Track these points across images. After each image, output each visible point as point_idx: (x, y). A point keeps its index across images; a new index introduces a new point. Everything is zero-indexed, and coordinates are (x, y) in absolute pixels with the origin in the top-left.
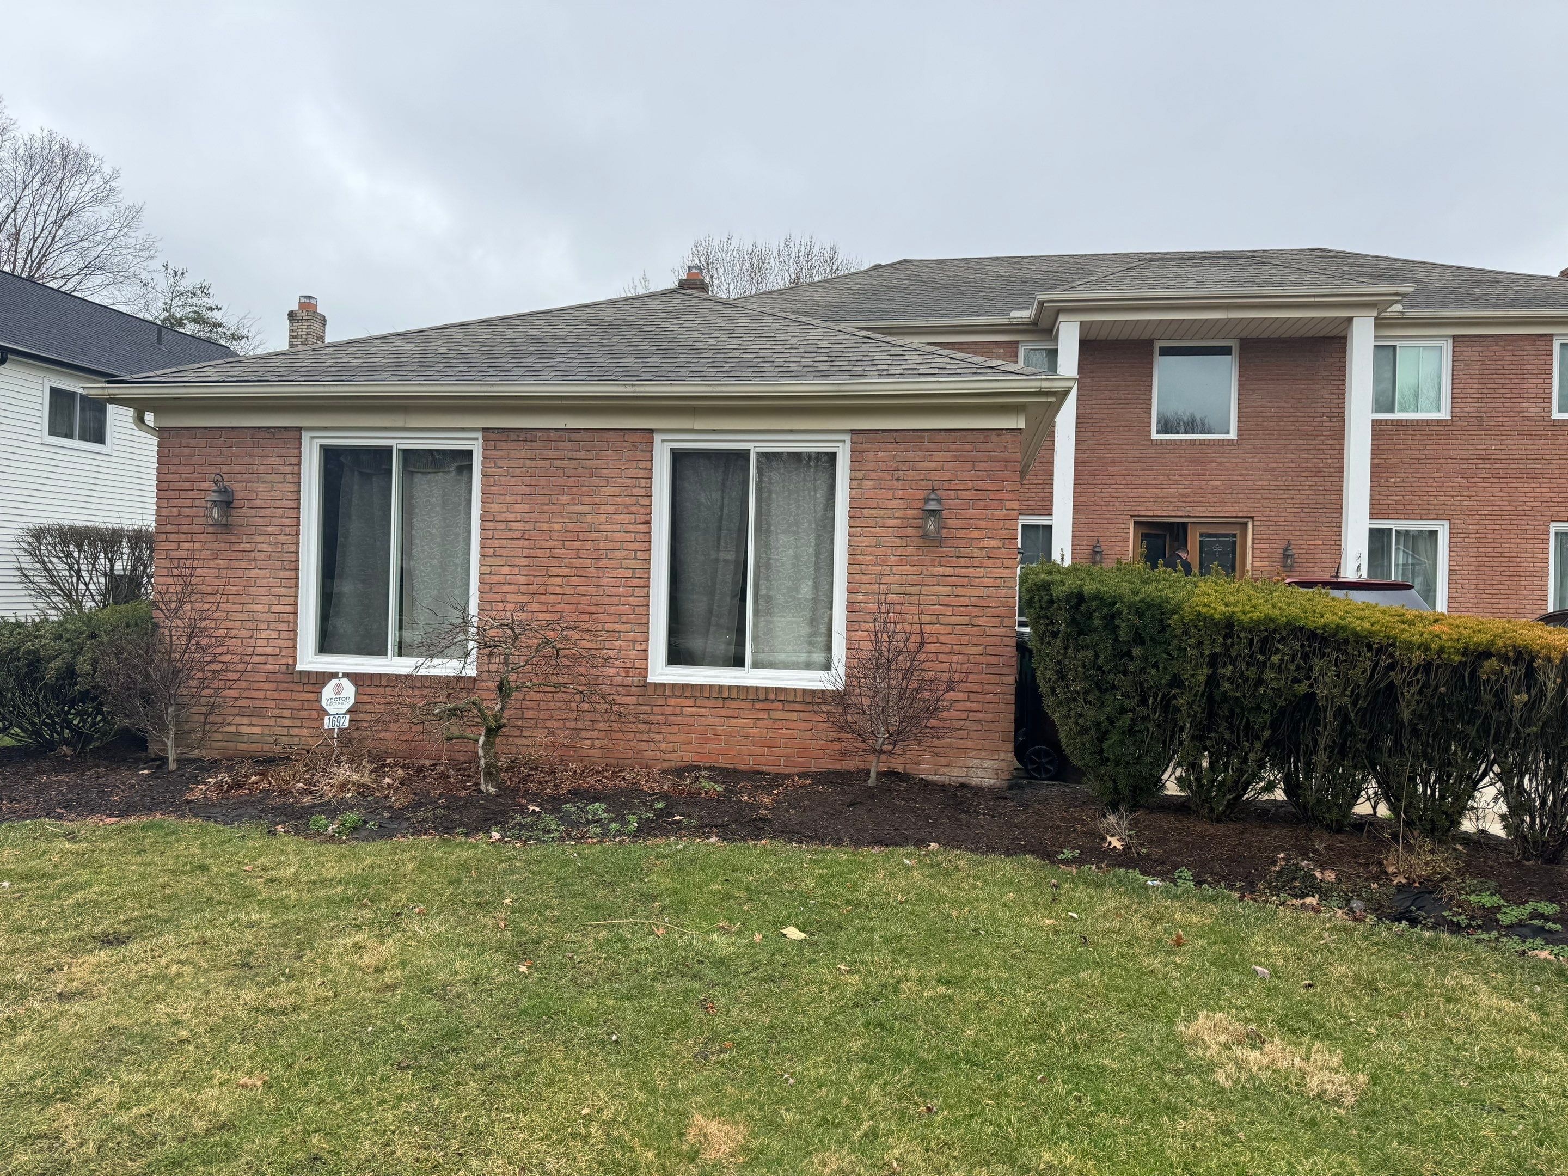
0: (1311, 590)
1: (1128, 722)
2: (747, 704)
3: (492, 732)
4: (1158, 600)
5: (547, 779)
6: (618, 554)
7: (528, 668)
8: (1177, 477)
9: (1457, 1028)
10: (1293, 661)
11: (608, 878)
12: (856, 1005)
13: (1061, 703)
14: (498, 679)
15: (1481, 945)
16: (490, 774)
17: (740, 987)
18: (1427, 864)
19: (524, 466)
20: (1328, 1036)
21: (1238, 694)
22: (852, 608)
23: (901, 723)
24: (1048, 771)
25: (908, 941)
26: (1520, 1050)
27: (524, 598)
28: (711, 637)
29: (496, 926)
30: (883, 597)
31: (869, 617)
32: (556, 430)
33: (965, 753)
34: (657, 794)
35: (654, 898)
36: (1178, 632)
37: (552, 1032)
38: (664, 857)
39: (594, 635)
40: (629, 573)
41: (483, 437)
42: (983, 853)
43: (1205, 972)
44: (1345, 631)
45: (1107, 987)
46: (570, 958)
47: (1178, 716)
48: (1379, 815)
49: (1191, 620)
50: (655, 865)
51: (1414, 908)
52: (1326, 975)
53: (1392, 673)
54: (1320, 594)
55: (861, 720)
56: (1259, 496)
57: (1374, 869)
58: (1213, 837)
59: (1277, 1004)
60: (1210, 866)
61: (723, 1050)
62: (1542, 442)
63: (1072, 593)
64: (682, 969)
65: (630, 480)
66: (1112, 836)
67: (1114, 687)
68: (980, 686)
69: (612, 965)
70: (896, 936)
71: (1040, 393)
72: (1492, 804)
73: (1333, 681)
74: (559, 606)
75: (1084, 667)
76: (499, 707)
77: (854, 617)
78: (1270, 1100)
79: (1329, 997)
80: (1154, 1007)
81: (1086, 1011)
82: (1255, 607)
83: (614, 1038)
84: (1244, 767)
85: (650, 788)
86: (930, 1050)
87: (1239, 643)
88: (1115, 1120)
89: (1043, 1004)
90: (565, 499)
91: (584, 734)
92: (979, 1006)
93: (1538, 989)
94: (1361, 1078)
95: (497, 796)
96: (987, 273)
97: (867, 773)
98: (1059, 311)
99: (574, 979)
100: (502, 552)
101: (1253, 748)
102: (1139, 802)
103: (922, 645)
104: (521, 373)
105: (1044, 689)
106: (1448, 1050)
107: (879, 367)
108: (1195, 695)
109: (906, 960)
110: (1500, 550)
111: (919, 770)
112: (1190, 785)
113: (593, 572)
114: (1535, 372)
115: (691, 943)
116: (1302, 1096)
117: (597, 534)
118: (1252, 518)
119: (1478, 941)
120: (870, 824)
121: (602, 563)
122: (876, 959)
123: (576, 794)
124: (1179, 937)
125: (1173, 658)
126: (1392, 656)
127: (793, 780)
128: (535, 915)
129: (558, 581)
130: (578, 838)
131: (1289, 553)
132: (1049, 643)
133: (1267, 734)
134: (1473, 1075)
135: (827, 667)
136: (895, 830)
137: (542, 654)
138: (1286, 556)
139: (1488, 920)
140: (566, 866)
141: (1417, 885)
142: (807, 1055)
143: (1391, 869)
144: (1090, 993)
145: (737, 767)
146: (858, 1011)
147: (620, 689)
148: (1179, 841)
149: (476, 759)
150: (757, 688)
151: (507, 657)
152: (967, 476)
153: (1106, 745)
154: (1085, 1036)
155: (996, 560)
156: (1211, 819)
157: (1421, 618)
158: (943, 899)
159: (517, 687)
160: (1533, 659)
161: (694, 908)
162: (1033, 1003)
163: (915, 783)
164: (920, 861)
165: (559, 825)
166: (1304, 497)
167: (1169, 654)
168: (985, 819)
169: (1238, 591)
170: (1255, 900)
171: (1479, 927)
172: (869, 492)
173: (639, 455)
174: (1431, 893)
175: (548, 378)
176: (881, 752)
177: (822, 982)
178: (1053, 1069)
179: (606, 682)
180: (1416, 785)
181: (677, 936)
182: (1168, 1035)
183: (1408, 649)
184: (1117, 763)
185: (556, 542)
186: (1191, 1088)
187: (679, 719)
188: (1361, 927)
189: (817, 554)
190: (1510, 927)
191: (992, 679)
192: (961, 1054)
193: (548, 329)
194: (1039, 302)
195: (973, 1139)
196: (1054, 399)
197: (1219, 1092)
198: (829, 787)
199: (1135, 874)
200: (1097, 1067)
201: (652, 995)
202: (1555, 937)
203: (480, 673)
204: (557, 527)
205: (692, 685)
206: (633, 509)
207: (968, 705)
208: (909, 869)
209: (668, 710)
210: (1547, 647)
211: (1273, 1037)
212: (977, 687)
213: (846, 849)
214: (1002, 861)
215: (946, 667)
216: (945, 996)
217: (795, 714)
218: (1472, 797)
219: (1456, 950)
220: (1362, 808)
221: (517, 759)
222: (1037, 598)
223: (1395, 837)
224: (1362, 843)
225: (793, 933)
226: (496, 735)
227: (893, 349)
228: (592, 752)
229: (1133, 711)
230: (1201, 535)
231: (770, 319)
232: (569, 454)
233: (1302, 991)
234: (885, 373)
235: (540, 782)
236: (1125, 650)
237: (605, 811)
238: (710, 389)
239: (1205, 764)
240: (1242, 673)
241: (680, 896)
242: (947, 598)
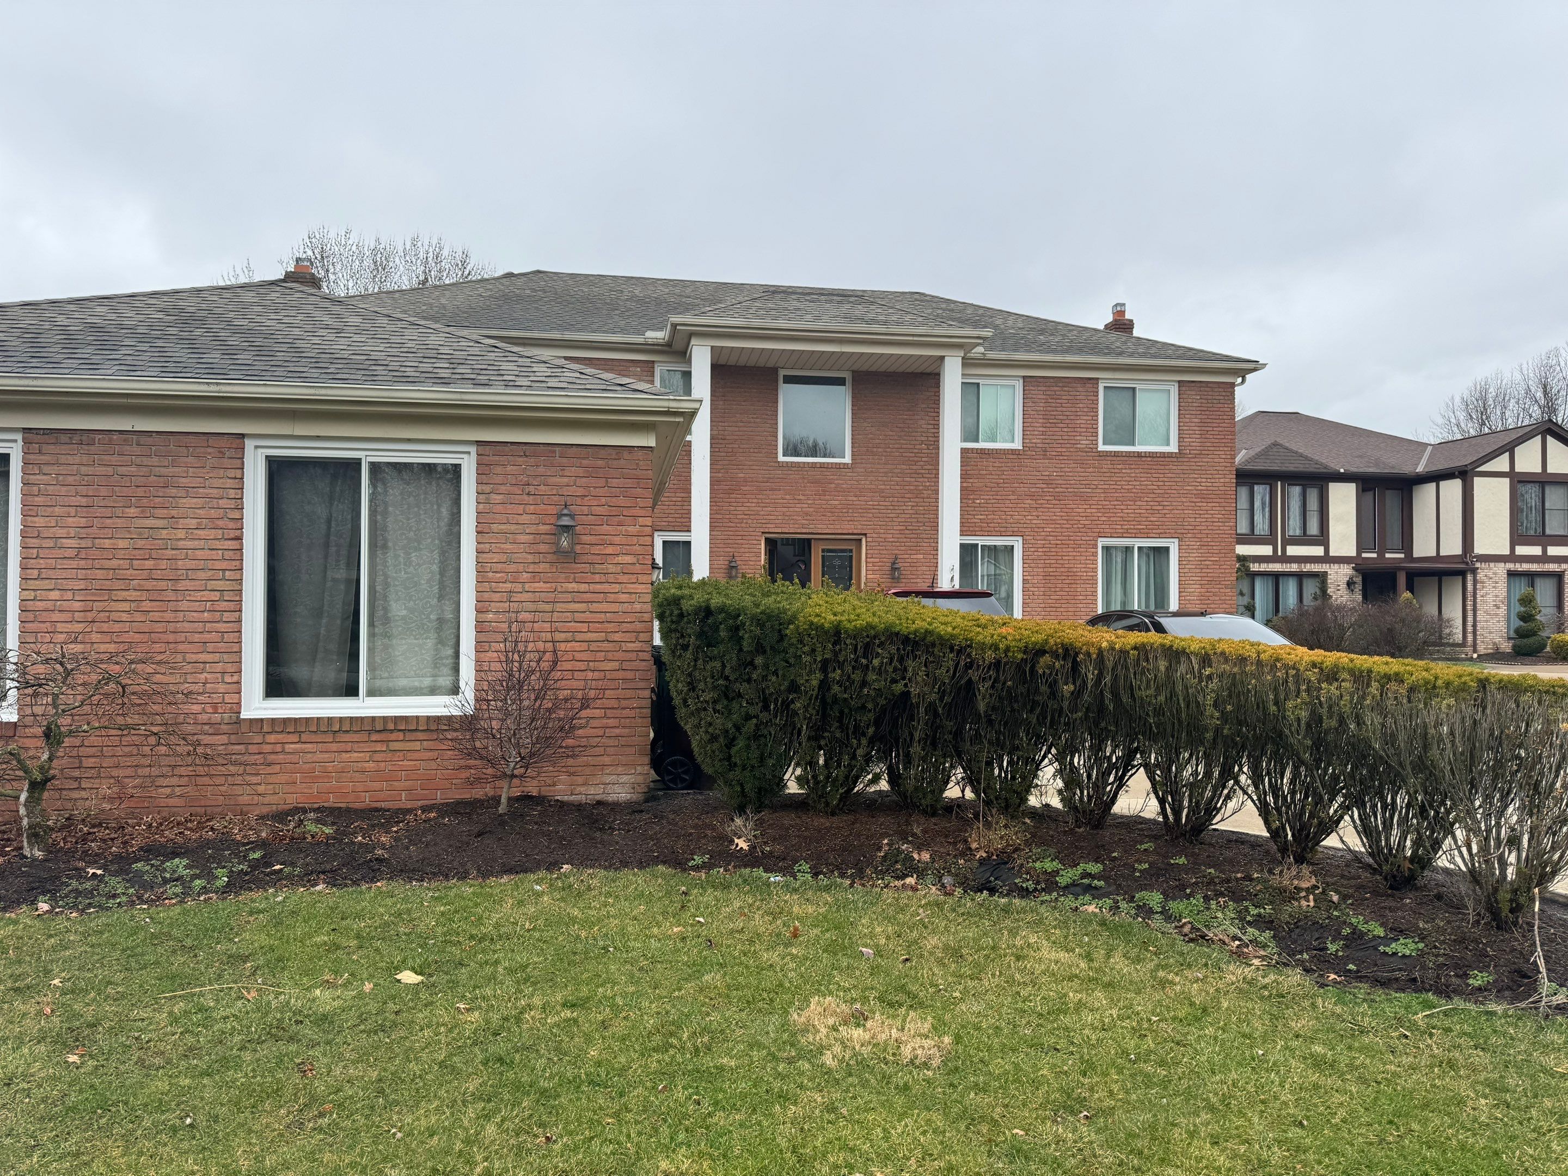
0: (905, 599)
1: (753, 727)
2: (364, 737)
3: (37, 787)
4: (777, 612)
5: (113, 836)
6: (201, 575)
7: (87, 708)
8: (801, 497)
9: (1024, 983)
10: (891, 664)
11: (189, 942)
12: (475, 1043)
13: (692, 714)
14: (45, 723)
15: (1044, 906)
16: (36, 835)
17: (344, 1043)
18: (1002, 838)
19: (78, 473)
20: (921, 1005)
21: (846, 696)
22: (480, 627)
23: (533, 744)
24: (684, 780)
25: (535, 968)
26: (1071, 994)
27: (79, 627)
28: (317, 664)
29: (40, 1013)
30: (514, 615)
31: (500, 637)
32: (121, 432)
33: (602, 770)
34: (252, 842)
35: (245, 959)
36: (794, 641)
37: (110, 1126)
38: (260, 912)
39: (172, 668)
40: (216, 596)
41: (24, 439)
42: (616, 869)
43: (818, 959)
44: (932, 635)
45: (728, 987)
46: (137, 1039)
47: (796, 719)
48: (967, 797)
49: (805, 629)
50: (248, 922)
51: (992, 879)
52: (920, 948)
53: (970, 671)
54: (914, 602)
55: (491, 745)
56: (871, 515)
57: (961, 846)
58: (828, 829)
59: (879, 982)
60: (825, 857)
61: (321, 1115)
62: (1091, 470)
63: (700, 607)
64: (277, 1032)
65: (216, 491)
66: (739, 838)
67: (740, 695)
68: (617, 701)
69: (190, 1040)
70: (521, 966)
71: (668, 413)
72: (1052, 781)
73: (924, 680)
74: (126, 635)
75: (713, 677)
76: (45, 756)
77: (483, 637)
78: (871, 1073)
79: (923, 969)
80: (771, 1000)
81: (708, 1014)
82: (858, 616)
83: (188, 1121)
84: (853, 762)
85: (245, 836)
86: (552, 1077)
87: (846, 649)
88: (731, 1117)
89: (667, 1013)
90: (132, 511)
91: (161, 781)
92: (604, 1025)
93: (1087, 939)
94: (947, 1040)
95: (46, 860)
96: (622, 292)
97: (497, 800)
98: (691, 335)
99: (140, 1061)
100: (51, 574)
101: (860, 744)
102: (762, 803)
103: (555, 663)
104: (74, 366)
105: (677, 701)
106: (1017, 1002)
107: (505, 378)
108: (810, 699)
109: (531, 989)
110: (1061, 562)
111: (554, 791)
112: (808, 782)
113: (170, 595)
114: (1085, 410)
115: (288, 1003)
116: (898, 1064)
117: (174, 552)
118: (865, 534)
119: (1042, 902)
120: (500, 853)
121: (181, 585)
122: (499, 992)
123: (149, 851)
124: (796, 929)
125: (790, 665)
126: (969, 655)
127: (416, 815)
128: (93, 994)
129: (125, 606)
130: (152, 900)
131: (896, 566)
132: (680, 656)
133: (871, 730)
134: (1035, 1020)
135: (455, 690)
136: (527, 856)
137: (102, 691)
138: (894, 569)
139: (1049, 883)
140: (136, 933)
141: (995, 857)
142: (417, 1105)
143: (974, 846)
144: (712, 995)
145: (351, 805)
146: (476, 1050)
147: (206, 727)
148: (798, 836)
149: (18, 820)
150: (373, 718)
151: (55, 697)
152: (600, 492)
153: (734, 751)
154: (706, 1039)
155: (631, 576)
156: (827, 813)
157: (993, 622)
158: (573, 920)
159: (71, 731)
160: (1077, 654)
161: (293, 965)
162: (658, 1013)
163: (550, 806)
164: (551, 885)
165: (127, 888)
166: (908, 516)
167: (787, 662)
168: (620, 834)
169: (845, 601)
170: (863, 885)
171: (1043, 890)
172: (498, 506)
173: (227, 462)
174: (1006, 863)
175: (109, 372)
176: (513, 776)
177: (438, 1025)
178: (674, 1077)
179: (188, 720)
180: (993, 769)
181: (272, 997)
182: (783, 1026)
183: (982, 649)
184: (744, 768)
185: (122, 562)
186: (801, 1074)
187: (281, 757)
188: (950, 900)
189: (442, 573)
190: (1067, 887)
191: (629, 693)
192: (583, 1076)
193: (113, 316)
194: (672, 325)
195: (591, 1163)
196: (681, 419)
197: (826, 1073)
198: (456, 818)
199: (760, 872)
200: (716, 1067)
201: (238, 1067)
202: (1099, 892)
203: (22, 717)
204: (122, 544)
205: (296, 719)
206: (220, 523)
207: (605, 721)
208: (539, 895)
209: (267, 748)
210: (1087, 644)
211: (874, 1013)
212: (614, 703)
213: (472, 882)
214: (634, 875)
215: (581, 684)
216: (570, 1020)
217: (418, 743)
218: (1036, 776)
219: (1024, 913)
220: (953, 792)
221: (71, 815)
222: (668, 613)
223: (976, 816)
224: (953, 823)
225: (408, 977)
226: (43, 789)
227: (520, 360)
228: (171, 802)
229: (756, 717)
230: (823, 551)
231: (385, 321)
232: (138, 461)
233: (901, 966)
234: (511, 383)
235: (104, 841)
236: (749, 659)
237: (186, 867)
238: (312, 391)
239: (821, 762)
240: (849, 676)
241: (277, 954)
242: (582, 615)
